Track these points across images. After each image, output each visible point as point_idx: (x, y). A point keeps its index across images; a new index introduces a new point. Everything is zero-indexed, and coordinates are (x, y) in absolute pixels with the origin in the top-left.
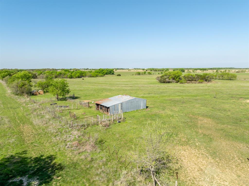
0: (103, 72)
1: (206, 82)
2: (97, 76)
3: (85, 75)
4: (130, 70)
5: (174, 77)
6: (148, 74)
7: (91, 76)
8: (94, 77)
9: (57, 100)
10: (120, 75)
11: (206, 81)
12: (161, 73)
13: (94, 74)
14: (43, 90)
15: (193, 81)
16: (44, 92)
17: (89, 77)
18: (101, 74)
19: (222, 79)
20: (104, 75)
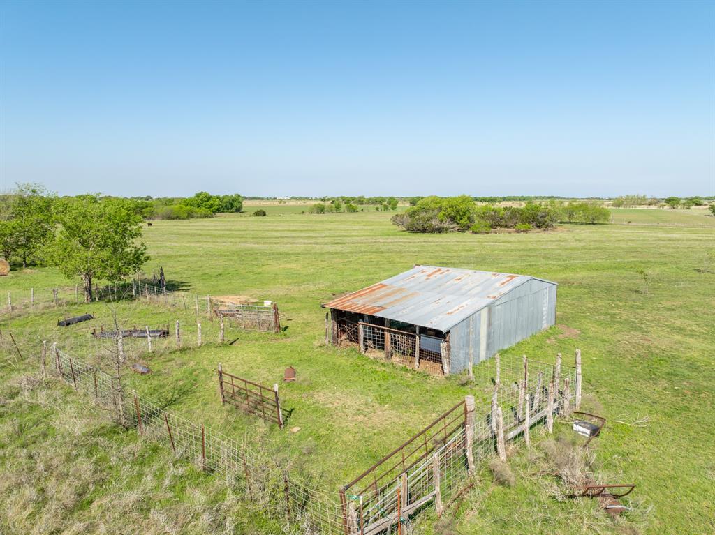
0: (209, 203)
1: (538, 230)
2: (190, 216)
3: (152, 212)
4: (285, 202)
5: (453, 214)
6: (346, 211)
7: (170, 217)
8: (180, 219)
9: (86, 297)
10: (264, 214)
11: (539, 227)
12: (383, 209)
13: (181, 208)
14: (7, 257)
15: (498, 228)
16: (14, 266)
17: (163, 219)
18: (203, 210)
19: (570, 223)
20: (214, 212)
